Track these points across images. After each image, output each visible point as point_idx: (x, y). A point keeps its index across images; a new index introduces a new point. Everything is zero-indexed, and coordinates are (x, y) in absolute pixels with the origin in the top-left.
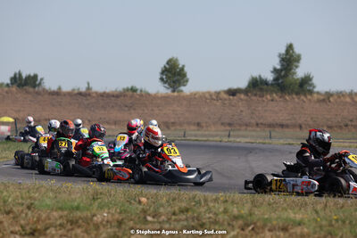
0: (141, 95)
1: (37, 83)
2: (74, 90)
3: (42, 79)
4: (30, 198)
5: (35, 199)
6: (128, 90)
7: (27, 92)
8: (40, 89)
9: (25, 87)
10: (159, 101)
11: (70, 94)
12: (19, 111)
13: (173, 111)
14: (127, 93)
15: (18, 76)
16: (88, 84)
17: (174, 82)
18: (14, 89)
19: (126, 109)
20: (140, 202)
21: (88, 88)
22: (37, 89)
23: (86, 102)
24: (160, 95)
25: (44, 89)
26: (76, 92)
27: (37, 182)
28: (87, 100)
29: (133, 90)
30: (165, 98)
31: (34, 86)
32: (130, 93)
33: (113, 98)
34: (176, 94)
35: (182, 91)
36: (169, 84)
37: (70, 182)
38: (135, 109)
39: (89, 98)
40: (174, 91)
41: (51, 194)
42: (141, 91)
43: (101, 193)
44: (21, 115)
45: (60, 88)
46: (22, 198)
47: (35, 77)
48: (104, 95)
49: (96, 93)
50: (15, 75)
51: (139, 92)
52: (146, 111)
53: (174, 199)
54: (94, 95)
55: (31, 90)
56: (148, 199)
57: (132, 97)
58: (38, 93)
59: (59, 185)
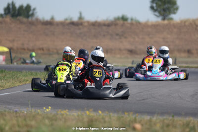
0: (132, 24)
1: (31, 12)
2: (66, 19)
3: (34, 9)
4: (27, 126)
5: (31, 127)
6: (118, 19)
7: (21, 23)
8: (34, 18)
9: (18, 17)
10: (150, 30)
11: (62, 24)
12: (13, 41)
13: (164, 38)
14: (118, 22)
15: (11, 7)
16: (81, 14)
17: (164, 10)
18: (8, 19)
19: (117, 37)
20: (134, 129)
21: (81, 18)
22: (30, 19)
23: (78, 31)
24: (150, 24)
25: (37, 19)
26: (68, 21)
27: (33, 110)
28: (80, 29)
29: (124, 19)
30: (155, 26)
31: (28, 16)
32: (121, 22)
33: (104, 28)
34: (166, 22)
35: (172, 19)
36: (159, 12)
37: (65, 109)
38: (125, 38)
39: (81, 27)
40: (164, 19)
41: (47, 121)
42: (132, 19)
43: (96, 120)
44: (16, 45)
45: (52, 18)
46: (19, 126)
47: (28, 7)
48: (95, 24)
49: (88, 22)
50: (9, 5)
51: (129, 21)
52: (137, 39)
53: (168, 126)
54: (86, 24)
55: (25, 20)
56: (142, 125)
57: (123, 25)
58: (32, 23)
59: (54, 112)
